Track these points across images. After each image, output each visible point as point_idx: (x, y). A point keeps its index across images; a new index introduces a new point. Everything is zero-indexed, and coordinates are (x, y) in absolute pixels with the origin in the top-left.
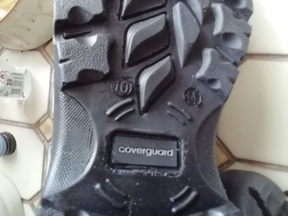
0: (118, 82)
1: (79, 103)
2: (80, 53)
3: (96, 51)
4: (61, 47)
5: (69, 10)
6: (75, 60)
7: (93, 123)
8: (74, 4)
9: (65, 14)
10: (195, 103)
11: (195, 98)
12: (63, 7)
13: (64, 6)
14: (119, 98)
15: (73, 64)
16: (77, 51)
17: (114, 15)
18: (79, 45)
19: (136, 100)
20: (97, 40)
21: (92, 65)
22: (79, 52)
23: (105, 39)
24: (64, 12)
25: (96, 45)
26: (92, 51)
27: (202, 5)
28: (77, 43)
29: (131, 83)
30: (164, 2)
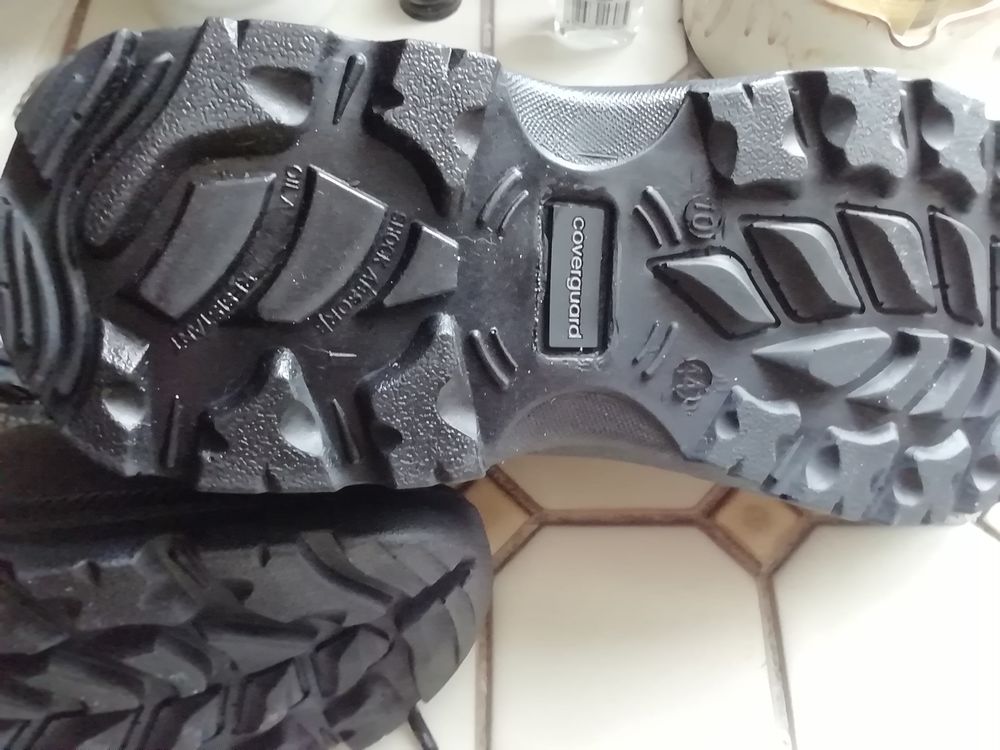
0: (713, 207)
1: (666, 130)
2: (766, 124)
3: (774, 155)
4: (775, 85)
5: (848, 97)
6: (753, 114)
7: (629, 160)
8: (859, 106)
9: (837, 89)
10: (679, 386)
11: (690, 386)
12: (850, 84)
13: (854, 86)
14: (681, 213)
15: (745, 110)
16: (772, 116)
17: (846, 195)
18: (782, 121)
19: (679, 249)
20: (796, 157)
21: (746, 148)
22: (768, 122)
23: (799, 174)
24: (841, 88)
25: (785, 156)
26: (774, 147)
27: (891, 392)
28: (786, 116)
29: (714, 237)
30: (886, 306)
